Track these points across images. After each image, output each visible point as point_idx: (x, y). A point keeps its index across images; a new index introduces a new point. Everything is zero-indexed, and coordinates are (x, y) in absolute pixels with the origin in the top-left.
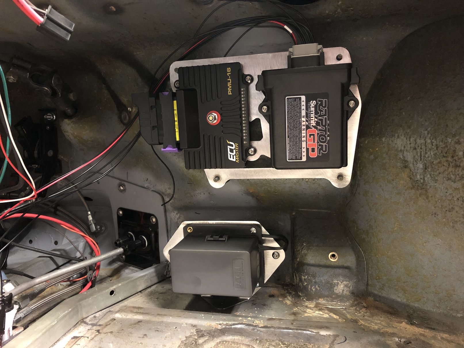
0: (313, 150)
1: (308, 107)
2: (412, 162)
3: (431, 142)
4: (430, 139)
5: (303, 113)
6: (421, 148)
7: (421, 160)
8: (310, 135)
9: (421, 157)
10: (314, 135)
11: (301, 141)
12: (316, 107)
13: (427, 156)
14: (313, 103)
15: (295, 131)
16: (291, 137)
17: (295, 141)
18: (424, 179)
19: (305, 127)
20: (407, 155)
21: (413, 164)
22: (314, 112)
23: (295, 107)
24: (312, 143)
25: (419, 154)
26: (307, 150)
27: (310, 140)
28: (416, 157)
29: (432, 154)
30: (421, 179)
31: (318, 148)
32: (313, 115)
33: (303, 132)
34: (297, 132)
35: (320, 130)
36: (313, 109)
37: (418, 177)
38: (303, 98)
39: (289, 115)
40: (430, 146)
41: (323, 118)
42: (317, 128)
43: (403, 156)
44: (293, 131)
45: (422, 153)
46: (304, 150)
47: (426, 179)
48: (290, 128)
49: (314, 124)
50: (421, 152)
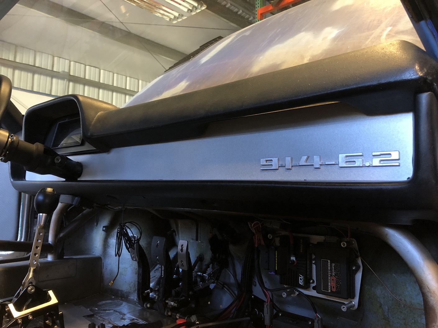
0: (334, 287)
1: (331, 266)
2: (383, 304)
5: (329, 268)
6: (386, 298)
8: (332, 280)
9: (386, 303)
10: (334, 280)
11: (328, 282)
12: (334, 266)
14: (333, 265)
16: (323, 279)
19: (329, 275)
22: (334, 269)
23: (325, 265)
24: (333, 284)
26: (331, 286)
27: (332, 282)
31: (336, 287)
32: (333, 270)
33: (329, 277)
34: (326, 277)
35: (337, 278)
36: (333, 267)
38: (329, 261)
40: (390, 298)
41: (338, 273)
42: (335, 277)
45: (387, 301)
46: (329, 286)
49: (334, 275)
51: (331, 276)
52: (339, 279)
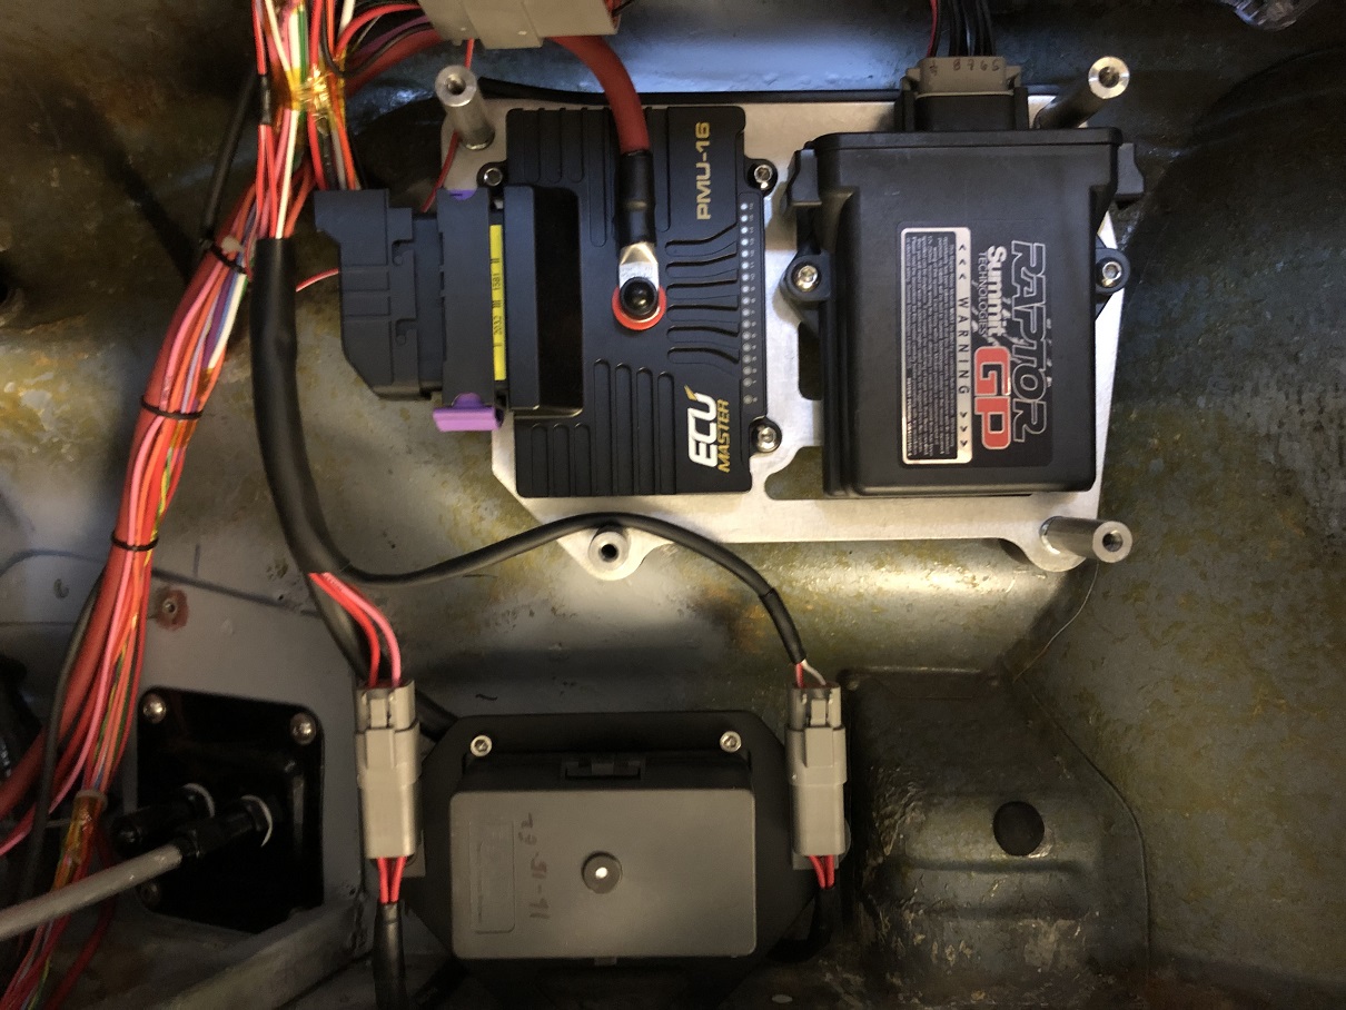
0: (996, 423)
2: (1309, 473)
5: (963, 289)
6: (1341, 427)
7: (1341, 462)
8: (987, 369)
9: (1341, 454)
10: (998, 368)
11: (953, 391)
12: (1005, 268)
14: (996, 256)
15: (934, 353)
16: (918, 376)
17: (933, 389)
19: (967, 340)
20: (1291, 449)
22: (998, 287)
23: (933, 268)
24: (992, 396)
25: (1334, 445)
26: (976, 421)
27: (986, 388)
28: (1325, 455)
31: (1013, 415)
33: (960, 356)
34: (941, 358)
35: (1019, 351)
36: (996, 276)
37: (1334, 522)
38: (963, 235)
39: (914, 294)
41: (1032, 308)
42: (1009, 345)
43: (1276, 454)
44: (928, 353)
45: (1344, 441)
46: (965, 422)
48: (917, 343)
49: (1001, 331)
50: (1341, 437)
51: (978, 340)
52: (1038, 354)
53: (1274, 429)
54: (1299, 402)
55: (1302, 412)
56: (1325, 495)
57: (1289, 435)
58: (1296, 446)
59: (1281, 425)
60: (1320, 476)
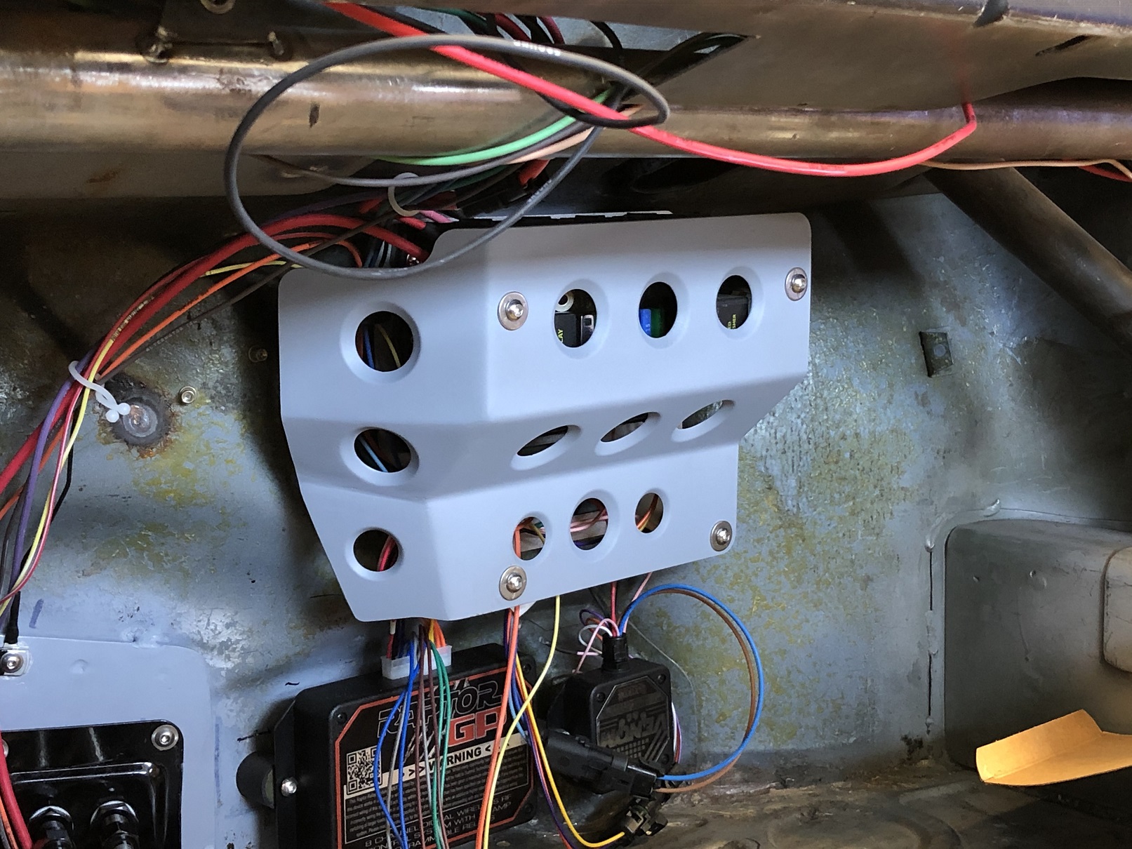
2: (779, 477)
3: (808, 438)
4: (806, 433)
6: (793, 451)
7: (793, 470)
9: (793, 466)
13: (801, 464)
18: (798, 508)
20: (771, 464)
21: (782, 481)
25: (790, 463)
28: (786, 467)
29: (809, 460)
30: (794, 506)
37: (790, 502)
40: (806, 446)
43: (765, 466)
45: (795, 459)
47: (801, 505)
50: (793, 457)
53: (764, 453)
54: (776, 438)
55: (777, 443)
56: (786, 489)
57: (771, 456)
58: (774, 462)
59: (767, 450)
60: (784, 478)
